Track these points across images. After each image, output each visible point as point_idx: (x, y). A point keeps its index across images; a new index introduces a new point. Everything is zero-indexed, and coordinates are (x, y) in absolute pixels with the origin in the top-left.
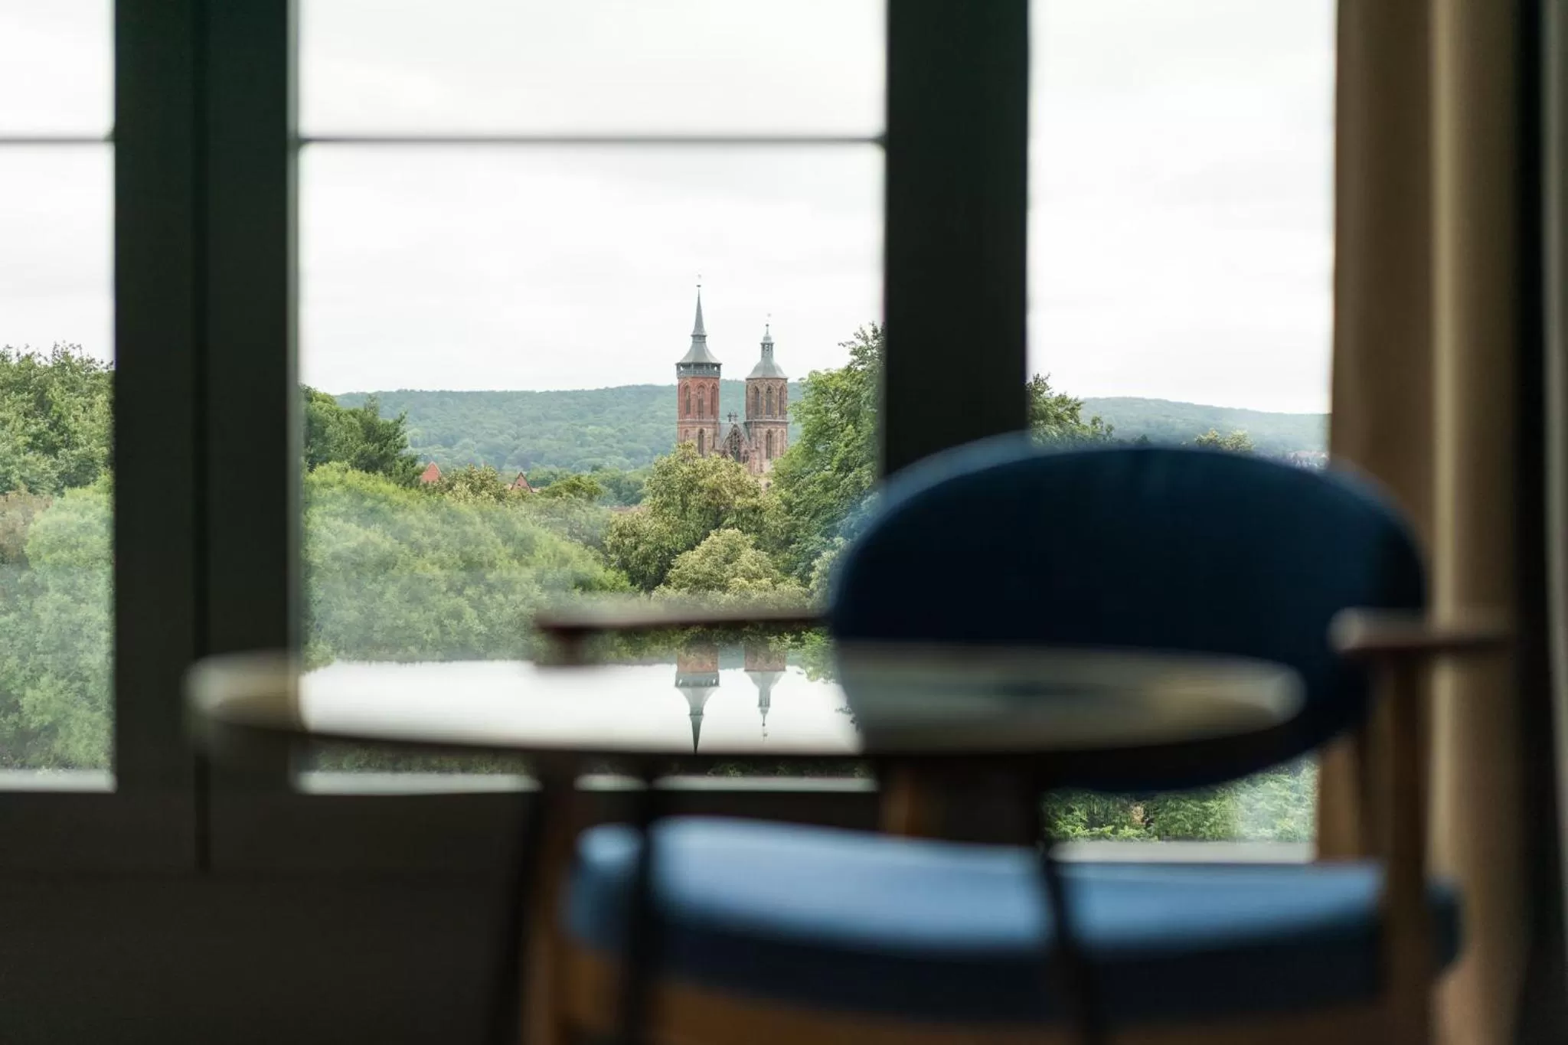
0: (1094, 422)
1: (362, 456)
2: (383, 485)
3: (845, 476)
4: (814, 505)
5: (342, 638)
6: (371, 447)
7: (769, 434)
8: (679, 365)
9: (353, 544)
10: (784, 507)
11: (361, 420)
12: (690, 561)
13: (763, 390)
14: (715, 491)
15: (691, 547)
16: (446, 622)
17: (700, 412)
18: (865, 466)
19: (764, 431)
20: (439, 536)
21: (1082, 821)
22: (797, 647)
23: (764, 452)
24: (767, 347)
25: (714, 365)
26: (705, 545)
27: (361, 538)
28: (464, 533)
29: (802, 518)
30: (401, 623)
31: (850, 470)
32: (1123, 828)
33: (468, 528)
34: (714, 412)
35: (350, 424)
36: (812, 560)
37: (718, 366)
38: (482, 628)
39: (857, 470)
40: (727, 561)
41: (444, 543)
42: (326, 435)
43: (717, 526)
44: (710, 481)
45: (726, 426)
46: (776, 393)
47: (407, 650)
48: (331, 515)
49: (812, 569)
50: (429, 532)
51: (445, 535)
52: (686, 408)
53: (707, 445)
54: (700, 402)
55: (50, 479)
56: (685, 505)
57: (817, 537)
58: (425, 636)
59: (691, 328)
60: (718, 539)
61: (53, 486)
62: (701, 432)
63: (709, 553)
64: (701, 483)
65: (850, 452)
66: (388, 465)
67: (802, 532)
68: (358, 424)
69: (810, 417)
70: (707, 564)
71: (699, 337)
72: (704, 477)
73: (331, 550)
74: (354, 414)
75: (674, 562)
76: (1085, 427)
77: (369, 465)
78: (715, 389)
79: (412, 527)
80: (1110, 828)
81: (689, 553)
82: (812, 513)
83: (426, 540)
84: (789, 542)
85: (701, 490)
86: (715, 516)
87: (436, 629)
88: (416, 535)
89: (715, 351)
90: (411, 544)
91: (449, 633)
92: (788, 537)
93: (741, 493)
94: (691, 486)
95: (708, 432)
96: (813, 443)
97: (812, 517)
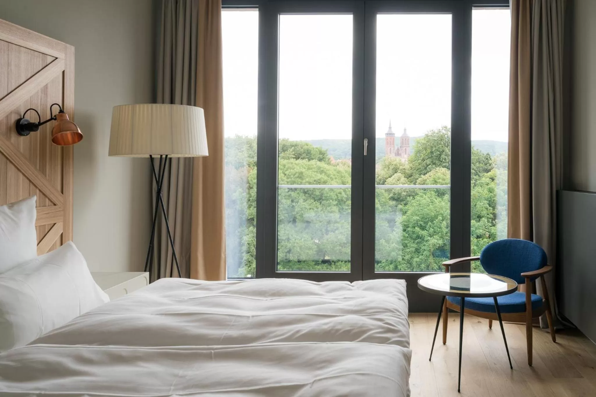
0: (477, 150)
1: (319, 158)
2: (324, 165)
3: (424, 162)
4: (417, 168)
5: (316, 198)
6: (321, 156)
7: (406, 149)
8: (386, 134)
9: (318, 178)
10: (410, 168)
11: (318, 150)
12: (389, 180)
13: (404, 139)
14: (396, 165)
15: (390, 177)
16: (338, 195)
17: (390, 144)
18: (428, 160)
19: (405, 148)
20: (336, 176)
21: (475, 237)
22: (413, 199)
23: (404, 153)
24: (405, 130)
25: (393, 134)
26: (393, 176)
27: (321, 177)
28: (342, 175)
29: (414, 171)
30: (328, 195)
31: (424, 160)
32: (484, 239)
33: (343, 174)
34: (393, 144)
35: (316, 150)
36: (416, 180)
37: (394, 134)
38: (346, 196)
39: (426, 161)
40: (398, 180)
41: (337, 177)
42: (311, 153)
43: (396, 172)
44: (394, 163)
45: (396, 148)
46: (407, 140)
47: (330, 201)
48: (314, 172)
49: (417, 182)
50: (334, 175)
51: (338, 176)
52: (387, 143)
53: (392, 152)
54: (391, 142)
55: (252, 164)
56: (389, 168)
57: (417, 175)
58: (334, 198)
59: (388, 126)
60: (396, 175)
61: (253, 165)
62: (391, 149)
63: (394, 179)
64: (392, 163)
65: (425, 156)
66: (324, 160)
67: (414, 174)
68: (318, 151)
69: (416, 148)
70: (394, 181)
71: (390, 128)
72: (393, 162)
73: (314, 179)
74: (317, 148)
75: (386, 181)
76: (475, 151)
77: (320, 160)
78: (394, 139)
79: (331, 174)
80: (481, 239)
81: (390, 178)
82: (416, 170)
83: (334, 177)
84: (411, 176)
85: (392, 165)
86: (396, 171)
87: (336, 197)
88: (332, 176)
89: (393, 131)
90: (331, 178)
91: (339, 197)
92: (411, 175)
93: (401, 165)
94: (390, 164)
95: (392, 149)
96: (416, 154)
97: (416, 171)
